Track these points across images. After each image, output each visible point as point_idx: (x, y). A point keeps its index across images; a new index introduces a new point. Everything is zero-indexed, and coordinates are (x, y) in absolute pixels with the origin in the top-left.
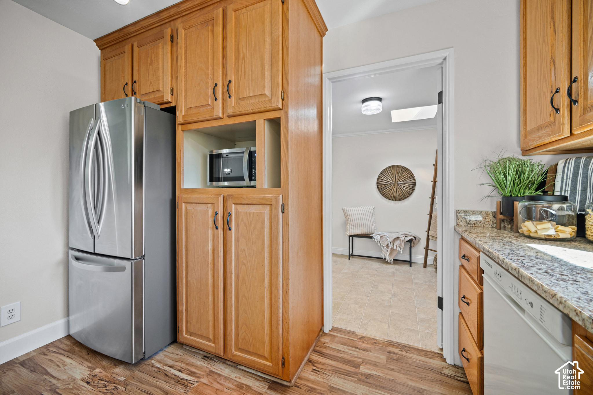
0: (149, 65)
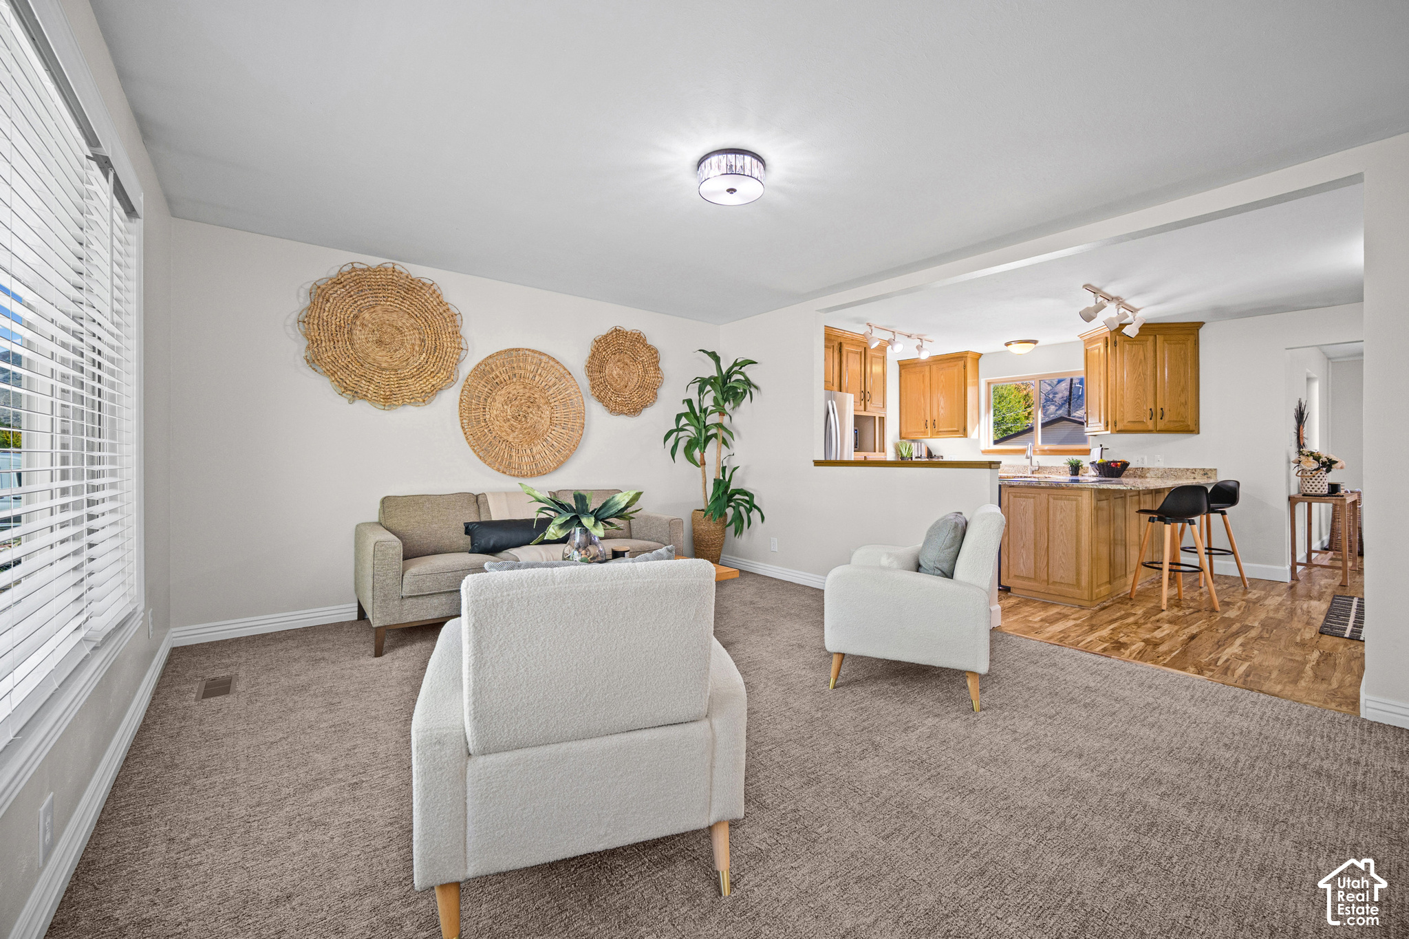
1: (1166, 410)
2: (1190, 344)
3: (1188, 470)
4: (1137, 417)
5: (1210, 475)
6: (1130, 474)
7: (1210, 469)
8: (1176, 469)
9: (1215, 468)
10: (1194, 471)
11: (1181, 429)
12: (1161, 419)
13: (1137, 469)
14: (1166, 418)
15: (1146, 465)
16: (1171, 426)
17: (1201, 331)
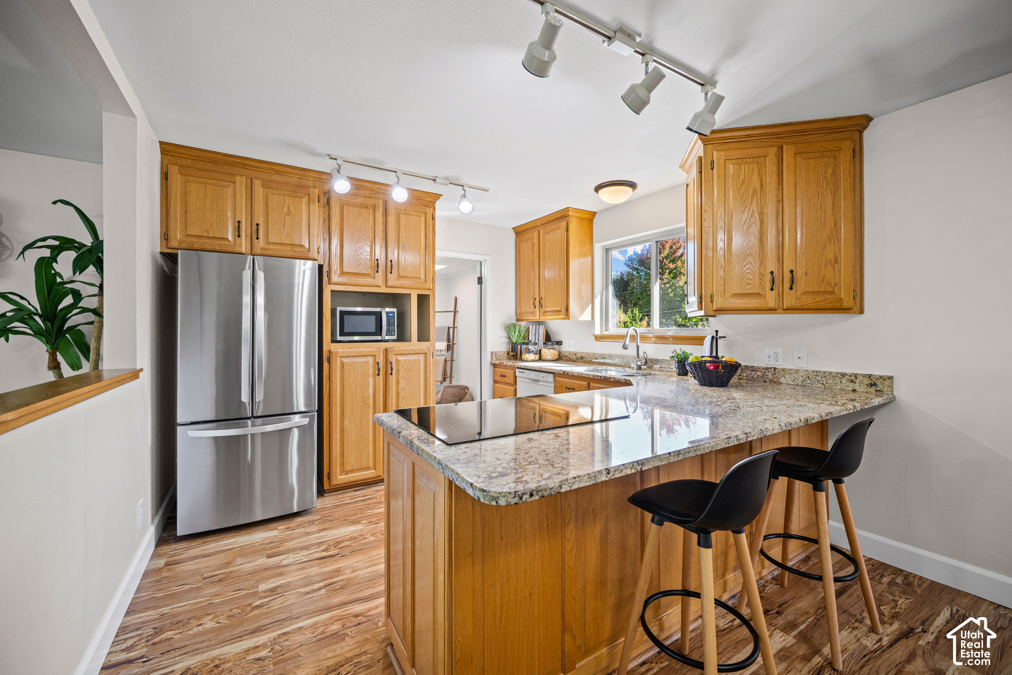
0: (285, 216)
1: (799, 274)
2: (845, 158)
3: (843, 375)
4: (748, 287)
5: (880, 387)
6: (758, 376)
7: (881, 377)
8: (824, 372)
9: (890, 374)
10: (853, 378)
11: (829, 306)
12: (791, 288)
13: (767, 369)
14: (800, 286)
15: (780, 365)
16: (809, 301)
17: (866, 134)
